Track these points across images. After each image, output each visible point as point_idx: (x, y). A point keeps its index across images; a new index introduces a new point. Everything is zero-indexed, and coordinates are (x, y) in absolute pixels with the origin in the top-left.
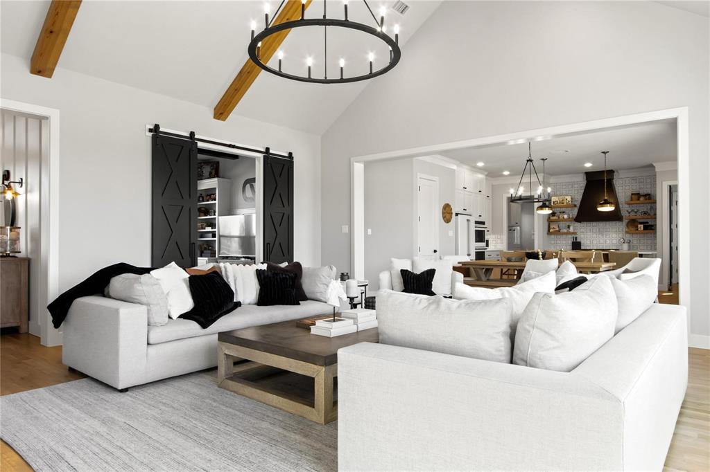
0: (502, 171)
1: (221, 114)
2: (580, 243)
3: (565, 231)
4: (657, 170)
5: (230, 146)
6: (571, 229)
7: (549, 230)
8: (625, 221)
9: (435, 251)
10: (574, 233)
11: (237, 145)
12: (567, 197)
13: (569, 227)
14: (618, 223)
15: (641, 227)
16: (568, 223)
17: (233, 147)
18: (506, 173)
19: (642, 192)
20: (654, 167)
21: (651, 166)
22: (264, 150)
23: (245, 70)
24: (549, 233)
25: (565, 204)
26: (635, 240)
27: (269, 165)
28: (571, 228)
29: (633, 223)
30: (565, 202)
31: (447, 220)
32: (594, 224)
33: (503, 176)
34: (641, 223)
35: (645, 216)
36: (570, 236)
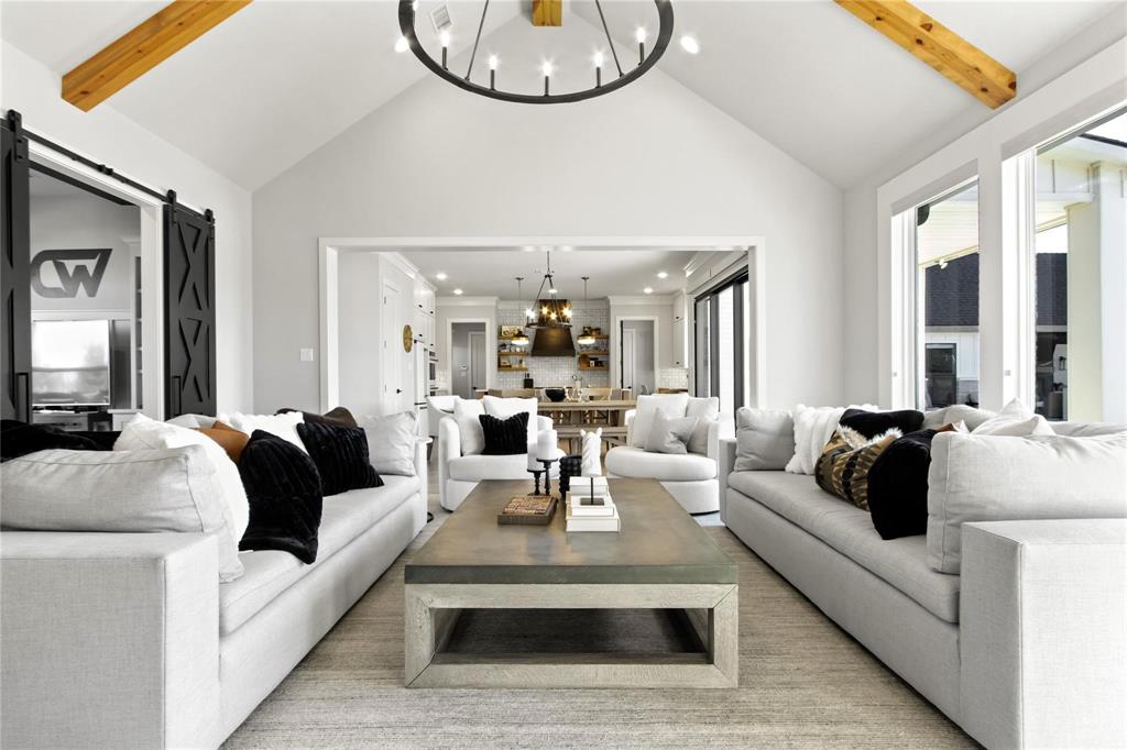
0: (454, 289)
1: (85, 93)
2: (532, 380)
3: (516, 366)
4: (611, 303)
5: (100, 168)
6: (524, 364)
7: (499, 362)
8: (577, 356)
9: (398, 391)
10: (526, 369)
11: (116, 171)
13: (521, 362)
14: (571, 359)
15: (592, 362)
16: (519, 358)
17: (109, 172)
18: (458, 292)
19: (593, 326)
20: (608, 301)
21: (605, 300)
22: (164, 194)
23: (173, 15)
24: (499, 366)
26: (586, 375)
27: (176, 225)
29: (584, 359)
31: (408, 349)
32: (547, 358)
33: (453, 295)
34: (592, 359)
35: (597, 352)
36: (521, 373)
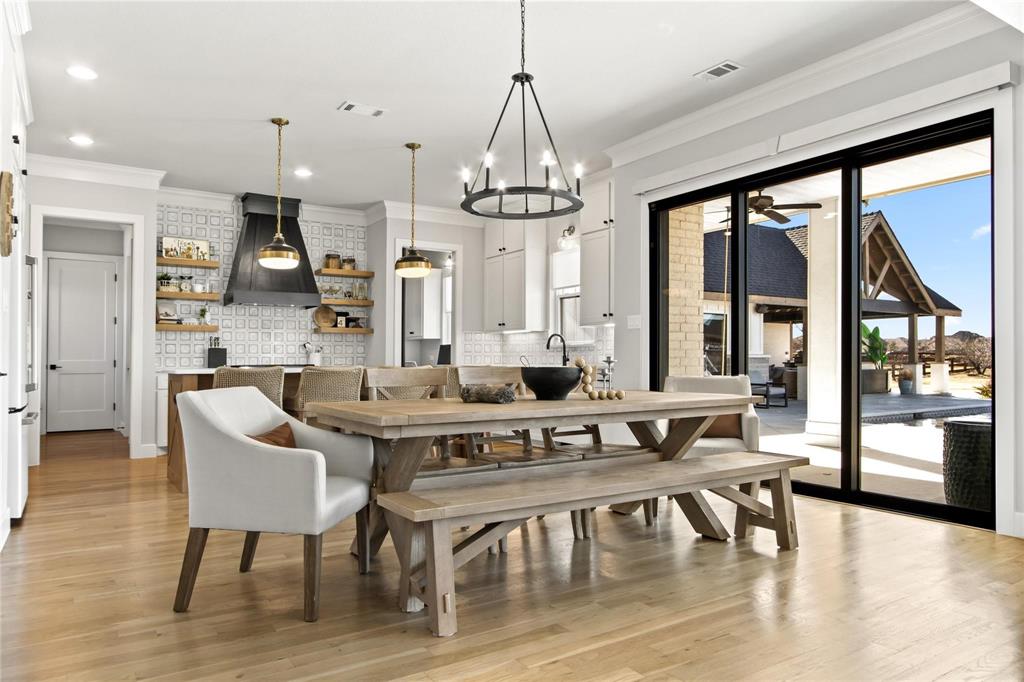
0: (69, 132)
2: (224, 352)
3: (194, 322)
4: (388, 214)
6: (209, 320)
10: (215, 329)
12: (198, 243)
13: (203, 313)
15: (341, 321)
16: (201, 305)
18: (81, 139)
19: (343, 255)
25: (195, 258)
28: (208, 316)
29: (325, 312)
30: (194, 253)
34: (340, 315)
35: (349, 301)
36: (203, 336)
